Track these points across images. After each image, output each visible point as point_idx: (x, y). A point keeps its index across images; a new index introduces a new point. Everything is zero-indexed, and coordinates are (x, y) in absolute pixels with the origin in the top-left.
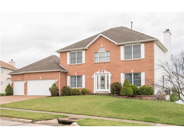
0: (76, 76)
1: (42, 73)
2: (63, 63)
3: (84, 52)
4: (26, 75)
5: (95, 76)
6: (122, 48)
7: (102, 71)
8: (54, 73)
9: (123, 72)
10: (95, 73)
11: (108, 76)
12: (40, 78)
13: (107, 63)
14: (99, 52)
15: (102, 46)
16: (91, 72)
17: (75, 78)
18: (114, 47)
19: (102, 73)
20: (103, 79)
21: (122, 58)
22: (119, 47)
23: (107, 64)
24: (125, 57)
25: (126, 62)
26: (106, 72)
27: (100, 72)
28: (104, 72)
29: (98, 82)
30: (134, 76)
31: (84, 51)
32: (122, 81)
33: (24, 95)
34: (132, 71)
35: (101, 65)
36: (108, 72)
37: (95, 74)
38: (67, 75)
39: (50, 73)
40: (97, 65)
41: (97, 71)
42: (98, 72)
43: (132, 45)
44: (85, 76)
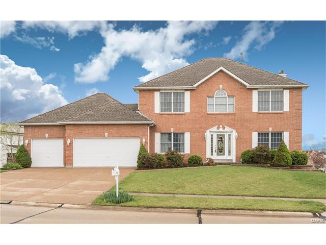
0: (171, 134)
1: (110, 126)
2: (145, 109)
3: (187, 94)
4: (72, 128)
5: (208, 135)
6: (255, 94)
7: (221, 126)
8: (137, 128)
9: (256, 131)
10: (210, 130)
11: (229, 135)
12: (106, 134)
13: (229, 114)
14: (215, 96)
15: (221, 86)
16: (201, 128)
17: (171, 137)
18: (242, 90)
19: (221, 130)
20: (221, 139)
21: (255, 108)
22: (250, 92)
23: (230, 117)
24: (258, 107)
25: (261, 115)
26: (227, 129)
27: (218, 128)
28: (224, 128)
29: (212, 145)
30: (272, 136)
31: (189, 92)
32: (255, 144)
33: (63, 166)
34: (270, 129)
35: (219, 117)
36: (232, 130)
37: (208, 132)
38: (155, 130)
39: (129, 127)
40: (213, 116)
41: (213, 126)
42: (215, 129)
43: (270, 90)
44: (189, 133)
